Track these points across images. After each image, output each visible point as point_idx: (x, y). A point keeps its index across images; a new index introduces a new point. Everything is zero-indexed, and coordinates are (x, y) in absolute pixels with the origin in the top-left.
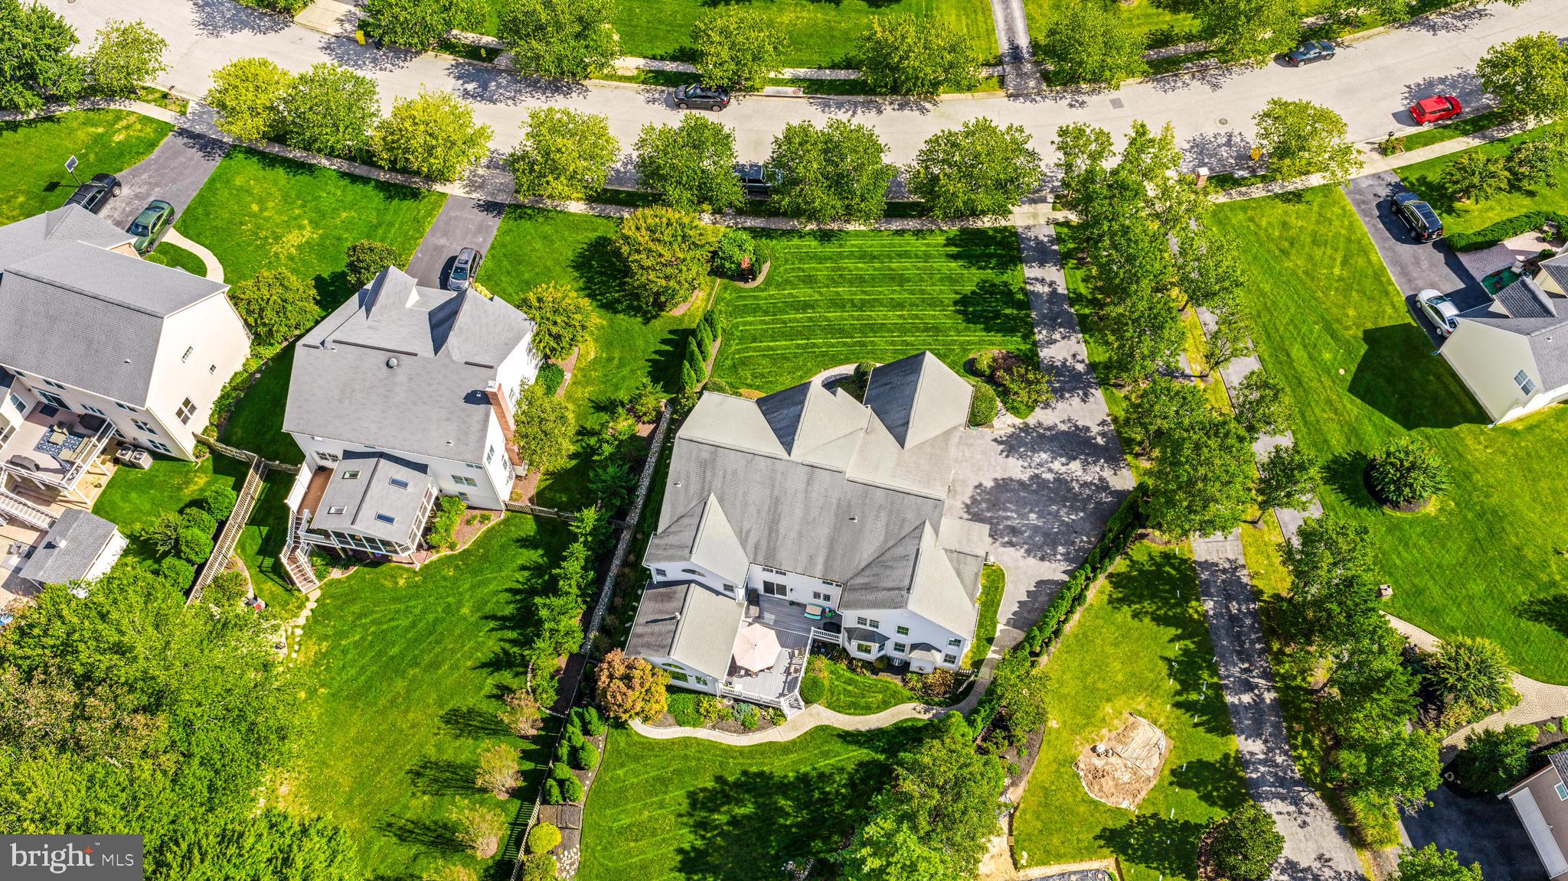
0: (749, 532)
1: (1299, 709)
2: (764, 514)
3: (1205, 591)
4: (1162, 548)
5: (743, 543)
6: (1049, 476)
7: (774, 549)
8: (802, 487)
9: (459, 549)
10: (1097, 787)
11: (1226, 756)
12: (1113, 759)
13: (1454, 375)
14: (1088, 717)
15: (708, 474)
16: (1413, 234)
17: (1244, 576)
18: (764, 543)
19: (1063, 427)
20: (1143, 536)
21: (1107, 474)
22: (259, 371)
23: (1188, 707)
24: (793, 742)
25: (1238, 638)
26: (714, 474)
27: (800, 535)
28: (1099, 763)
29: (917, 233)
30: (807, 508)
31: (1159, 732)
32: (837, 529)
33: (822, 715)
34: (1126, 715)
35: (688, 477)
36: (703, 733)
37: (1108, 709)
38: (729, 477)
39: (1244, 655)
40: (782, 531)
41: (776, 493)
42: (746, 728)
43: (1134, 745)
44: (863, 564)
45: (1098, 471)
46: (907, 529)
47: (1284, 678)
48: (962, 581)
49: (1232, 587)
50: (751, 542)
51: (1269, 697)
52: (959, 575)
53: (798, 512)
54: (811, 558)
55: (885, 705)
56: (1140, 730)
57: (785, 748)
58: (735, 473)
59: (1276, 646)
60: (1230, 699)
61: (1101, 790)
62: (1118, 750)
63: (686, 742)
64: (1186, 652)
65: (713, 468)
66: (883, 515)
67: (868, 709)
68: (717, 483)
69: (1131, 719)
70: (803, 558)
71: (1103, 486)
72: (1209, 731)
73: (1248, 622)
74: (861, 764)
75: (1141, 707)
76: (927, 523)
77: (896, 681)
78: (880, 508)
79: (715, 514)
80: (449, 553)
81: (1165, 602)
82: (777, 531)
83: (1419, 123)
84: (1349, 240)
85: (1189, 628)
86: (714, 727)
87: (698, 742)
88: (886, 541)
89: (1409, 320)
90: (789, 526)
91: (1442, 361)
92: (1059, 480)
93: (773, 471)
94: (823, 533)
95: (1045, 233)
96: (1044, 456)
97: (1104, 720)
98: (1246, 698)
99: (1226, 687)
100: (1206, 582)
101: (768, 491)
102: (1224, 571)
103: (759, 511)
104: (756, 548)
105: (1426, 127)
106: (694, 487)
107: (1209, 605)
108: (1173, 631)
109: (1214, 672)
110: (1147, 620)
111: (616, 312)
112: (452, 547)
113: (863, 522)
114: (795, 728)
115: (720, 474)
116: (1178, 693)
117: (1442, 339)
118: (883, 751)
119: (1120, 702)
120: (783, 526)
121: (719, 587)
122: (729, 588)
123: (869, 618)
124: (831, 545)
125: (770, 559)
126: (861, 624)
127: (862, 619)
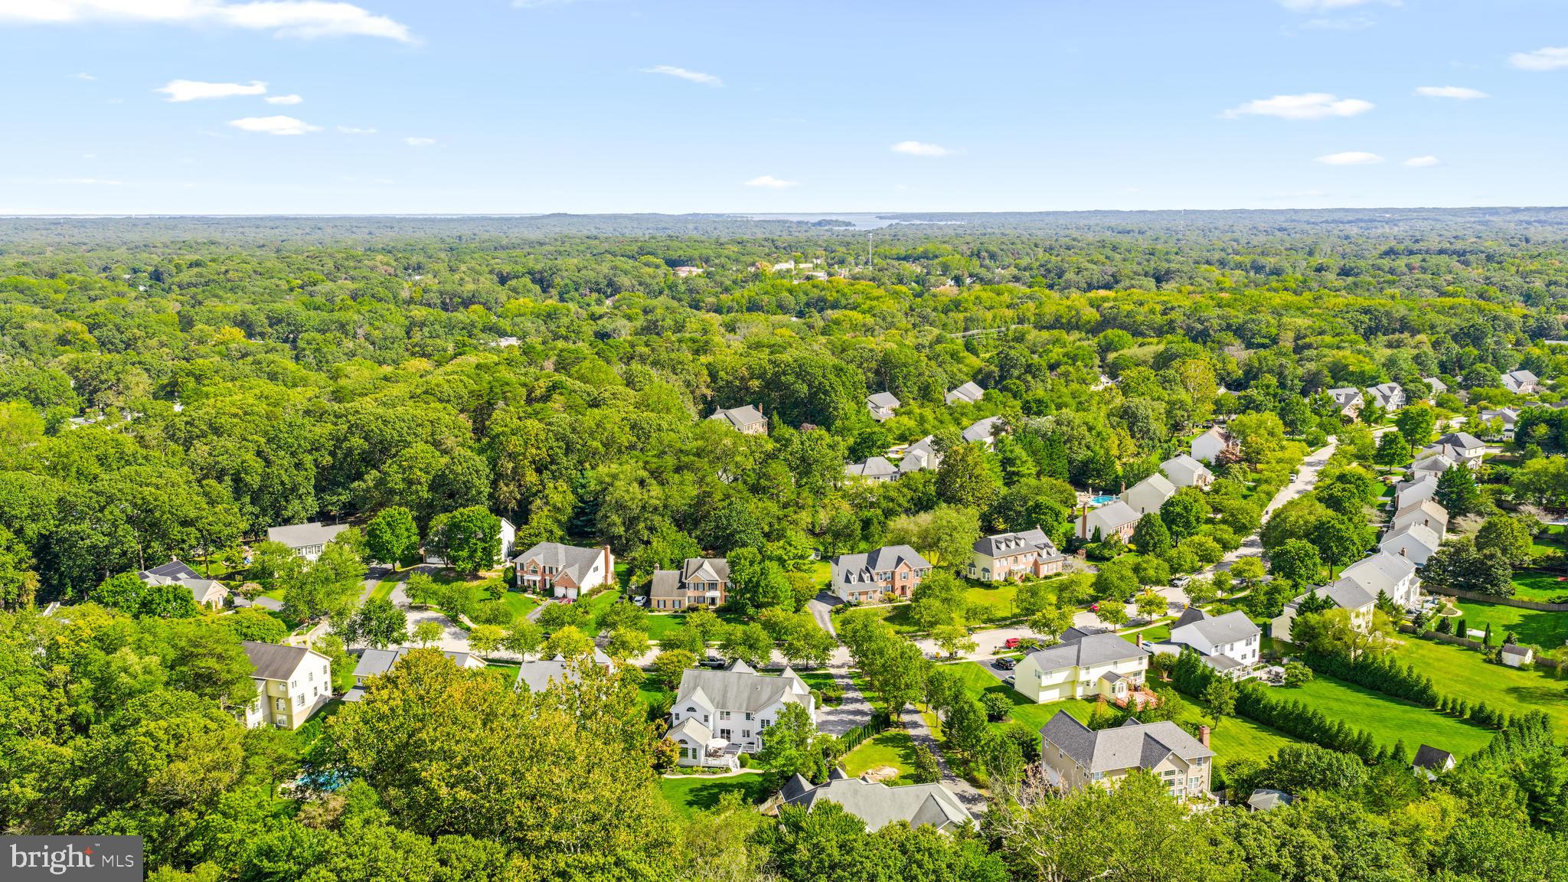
0: (715, 697)
2: (721, 691)
4: (896, 732)
5: (712, 702)
6: (845, 719)
7: (726, 703)
8: (736, 681)
12: (875, 775)
14: (864, 767)
15: (696, 680)
18: (721, 700)
19: (853, 709)
20: (888, 730)
23: (907, 764)
24: (736, 776)
26: (699, 680)
27: (737, 695)
30: (739, 688)
31: (894, 769)
32: (751, 694)
33: (746, 770)
34: (880, 766)
35: (688, 683)
36: (695, 776)
37: (872, 765)
38: (705, 679)
41: (726, 683)
42: (714, 773)
43: (883, 772)
44: (762, 703)
46: (780, 689)
49: (925, 739)
50: (716, 701)
53: (735, 689)
54: (741, 704)
57: (732, 777)
58: (708, 679)
59: (945, 751)
62: (878, 772)
63: (686, 779)
64: (906, 753)
65: (699, 678)
66: (770, 686)
68: (701, 683)
69: (882, 767)
70: (737, 705)
75: (887, 764)
76: (787, 686)
78: (769, 683)
79: (699, 691)
81: (898, 743)
82: (726, 696)
84: (980, 671)
85: (906, 748)
86: (699, 774)
87: (692, 778)
88: (771, 694)
90: (731, 695)
92: (851, 720)
93: (726, 677)
94: (746, 695)
95: (844, 674)
96: (844, 715)
97: (870, 767)
100: (915, 739)
101: (722, 683)
102: (923, 737)
103: (718, 691)
104: (718, 703)
106: (691, 685)
107: (916, 743)
108: (901, 749)
110: (890, 747)
113: (761, 690)
114: (735, 773)
115: (702, 679)
116: (902, 761)
119: (878, 763)
120: (729, 695)
121: (702, 720)
122: (706, 718)
123: (765, 719)
124: (749, 698)
125: (723, 706)
126: (763, 727)
127: (763, 721)
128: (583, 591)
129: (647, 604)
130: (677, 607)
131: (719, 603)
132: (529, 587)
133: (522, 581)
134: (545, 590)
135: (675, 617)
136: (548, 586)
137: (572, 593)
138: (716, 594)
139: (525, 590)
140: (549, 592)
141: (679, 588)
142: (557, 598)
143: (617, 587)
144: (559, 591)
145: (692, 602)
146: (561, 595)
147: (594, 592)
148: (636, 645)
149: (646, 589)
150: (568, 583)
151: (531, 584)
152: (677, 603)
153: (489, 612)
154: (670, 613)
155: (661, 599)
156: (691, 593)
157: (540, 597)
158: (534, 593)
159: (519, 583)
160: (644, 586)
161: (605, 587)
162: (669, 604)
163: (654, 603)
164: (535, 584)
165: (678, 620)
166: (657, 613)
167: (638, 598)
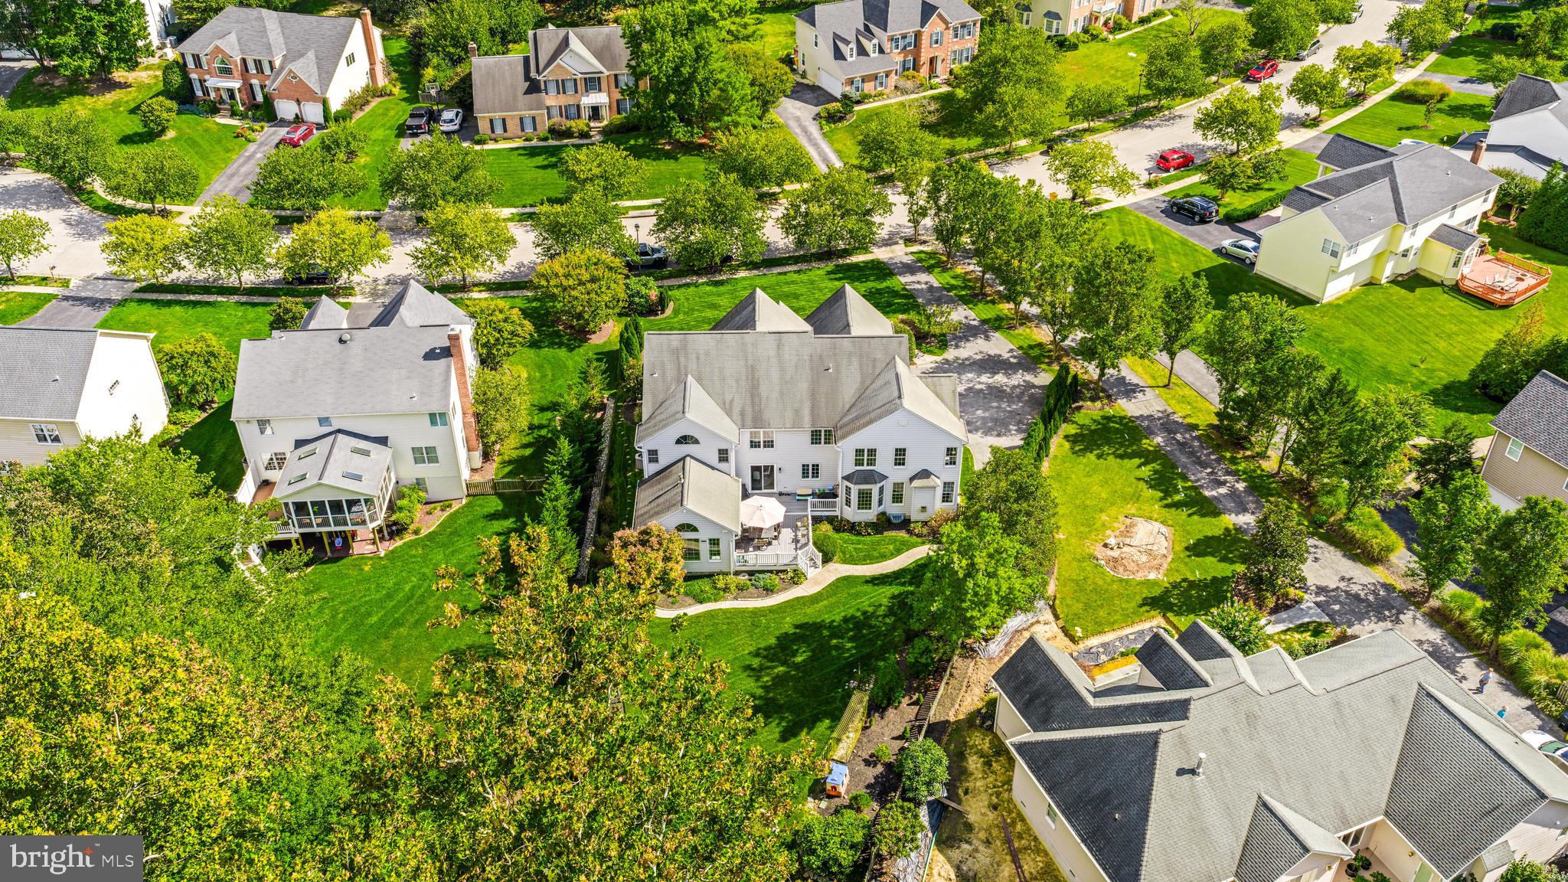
0: (732, 401)
1: (1269, 489)
2: (743, 384)
3: (1150, 432)
4: (1101, 413)
5: (729, 413)
6: (978, 387)
7: (760, 411)
8: (772, 353)
9: (424, 533)
10: (1121, 569)
11: (1227, 529)
12: (1126, 549)
13: (1273, 282)
14: (1089, 526)
15: (682, 359)
16: (1197, 218)
17: (1176, 418)
18: (749, 409)
19: (978, 357)
20: (1079, 408)
21: (1029, 377)
22: (179, 437)
23: (1176, 505)
24: (820, 593)
25: (1192, 454)
26: (687, 358)
27: (782, 394)
28: (1116, 553)
29: (798, 272)
30: (782, 369)
31: (1157, 525)
32: (814, 384)
33: (839, 570)
34: (1121, 518)
35: (663, 364)
36: (727, 604)
37: (1104, 517)
38: (702, 358)
39: (1204, 465)
40: (764, 395)
41: (750, 363)
42: (769, 591)
43: (1138, 536)
44: (847, 407)
45: (1019, 378)
46: (880, 366)
47: (1245, 472)
48: (943, 401)
49: (1169, 426)
50: (736, 410)
51: (1241, 486)
52: (938, 396)
53: (775, 375)
54: (797, 412)
55: (899, 551)
56: (1140, 526)
57: (814, 599)
58: (707, 354)
59: (1228, 455)
60: (1207, 493)
61: (1126, 570)
62: (1127, 541)
63: (710, 615)
64: (1156, 472)
65: (686, 354)
66: (855, 361)
67: (883, 557)
68: (693, 366)
69: (1128, 521)
70: (789, 414)
71: (1030, 385)
72: (1203, 515)
73: (1196, 444)
74: (893, 597)
75: (1133, 511)
76: (898, 359)
77: (902, 535)
78: (850, 354)
79: (695, 392)
80: (414, 537)
81: (1121, 445)
82: (759, 395)
83: (1167, 170)
84: (1150, 230)
85: (1148, 457)
86: (736, 598)
87: (724, 612)
88: (863, 382)
89: (1222, 261)
90: (769, 389)
91: (1259, 277)
92: (990, 387)
93: (744, 344)
94: (803, 387)
95: (907, 259)
96: (970, 375)
97: (1104, 525)
98: (1223, 490)
99: (1201, 486)
100: (1148, 427)
101: (742, 363)
102: (1159, 419)
103: (737, 381)
104: (742, 414)
105: (1173, 172)
106: (671, 373)
107: (1159, 440)
108: (1137, 461)
109: (1185, 478)
110: (1111, 458)
111: (540, 347)
112: (416, 532)
113: (838, 371)
114: (816, 583)
115: (693, 357)
116: (1161, 499)
117: (1253, 264)
118: (911, 584)
119: (1113, 511)
120: (764, 389)
121: (713, 459)
122: (723, 456)
123: (866, 446)
124: (813, 396)
125: (758, 421)
126: (859, 463)
127: (859, 452)
128: (335, 106)
129: (468, 128)
130: (529, 130)
131: (607, 119)
132: (222, 101)
133: (206, 91)
134: (257, 107)
135: (532, 152)
136: (260, 98)
137: (313, 113)
138: (600, 98)
139: (214, 109)
140: (264, 111)
141: (528, 92)
142: (283, 123)
143: (396, 91)
144: (286, 109)
145: (556, 119)
146: (291, 117)
147: (356, 103)
148: (484, 238)
149: (462, 95)
150: (301, 93)
151: (225, 96)
152: (528, 123)
153: (142, 176)
154: (518, 143)
155: (497, 115)
156: (552, 100)
157: (247, 124)
158: (233, 114)
159: (199, 93)
160: (452, 91)
161: (372, 91)
162: (513, 126)
163: (483, 126)
164: (232, 97)
165: (540, 160)
166: (491, 146)
167: (448, 115)
